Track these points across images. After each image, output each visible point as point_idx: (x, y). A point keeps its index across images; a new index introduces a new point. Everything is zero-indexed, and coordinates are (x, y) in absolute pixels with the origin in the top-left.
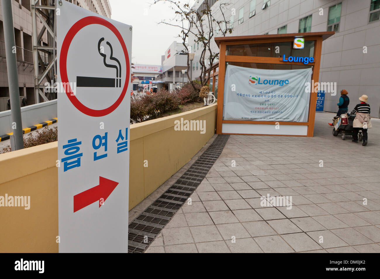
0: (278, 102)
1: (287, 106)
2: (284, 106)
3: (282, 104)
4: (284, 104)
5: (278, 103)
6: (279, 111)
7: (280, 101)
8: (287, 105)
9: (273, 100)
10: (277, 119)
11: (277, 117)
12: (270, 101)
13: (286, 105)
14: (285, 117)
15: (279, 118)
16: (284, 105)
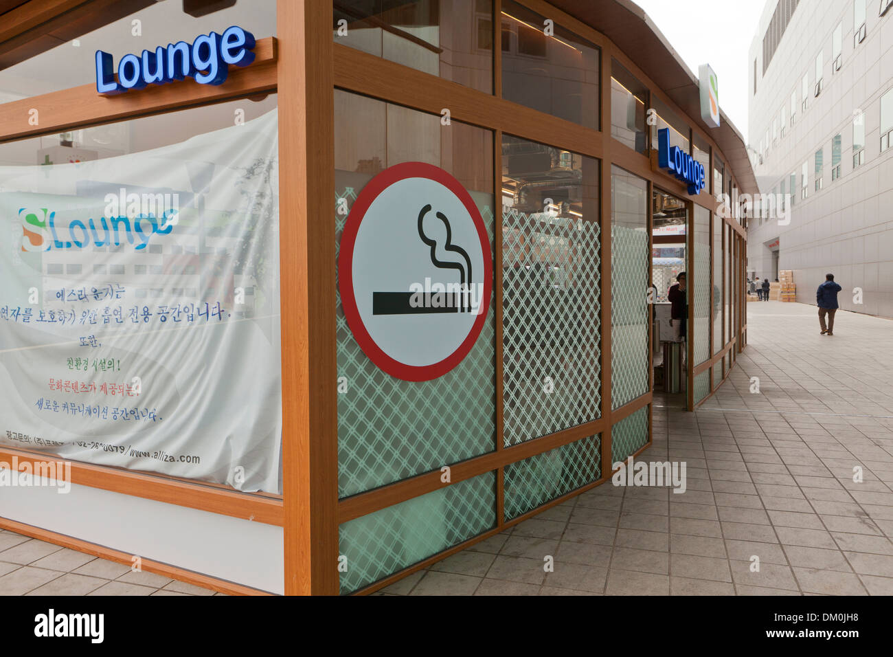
0: (131, 348)
1: (179, 379)
2: (162, 376)
3: (154, 363)
4: (161, 362)
5: (135, 356)
6: (141, 408)
7: (142, 345)
8: (177, 367)
9: (114, 340)
10: (139, 455)
11: (140, 447)
12: (103, 340)
13: (168, 367)
14: (170, 450)
15: (147, 455)
16: (161, 368)
